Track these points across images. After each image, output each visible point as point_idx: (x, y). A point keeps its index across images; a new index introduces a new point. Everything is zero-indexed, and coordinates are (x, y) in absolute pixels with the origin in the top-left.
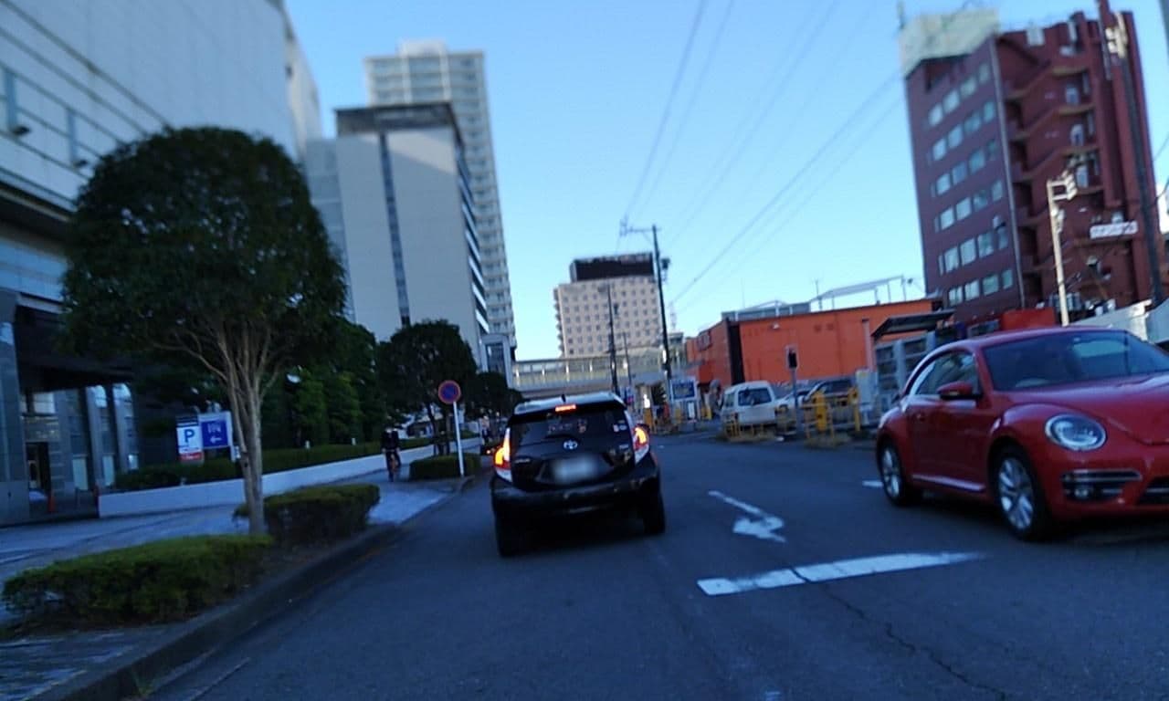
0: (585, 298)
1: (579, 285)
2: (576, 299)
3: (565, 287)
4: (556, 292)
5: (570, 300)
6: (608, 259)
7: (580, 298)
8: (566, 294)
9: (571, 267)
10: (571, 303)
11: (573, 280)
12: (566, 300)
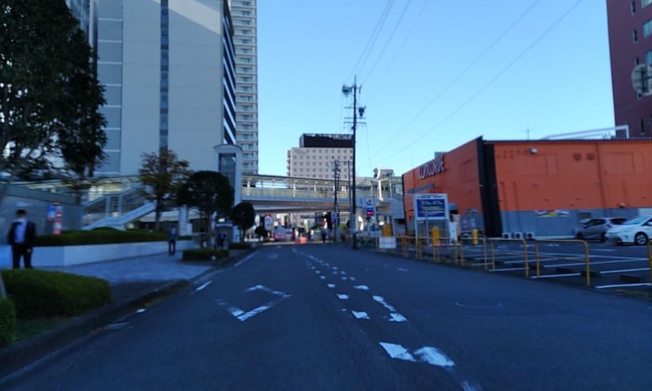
0: (308, 158)
1: (305, 149)
2: (301, 158)
3: (295, 150)
4: (289, 152)
5: (298, 158)
6: (325, 136)
7: (305, 157)
8: (295, 154)
9: (300, 139)
10: (299, 160)
11: (301, 146)
12: (295, 157)
